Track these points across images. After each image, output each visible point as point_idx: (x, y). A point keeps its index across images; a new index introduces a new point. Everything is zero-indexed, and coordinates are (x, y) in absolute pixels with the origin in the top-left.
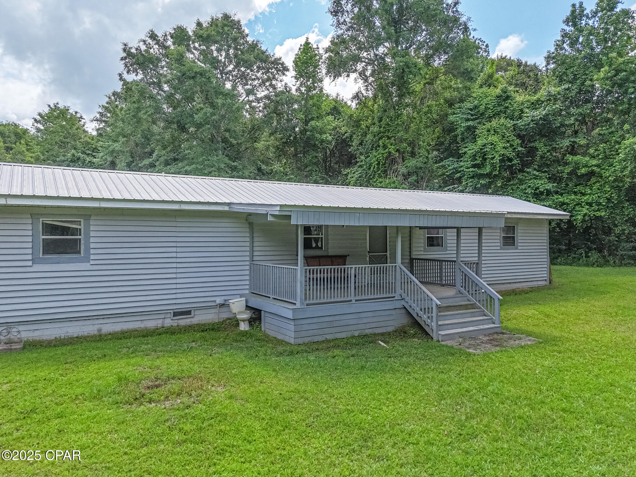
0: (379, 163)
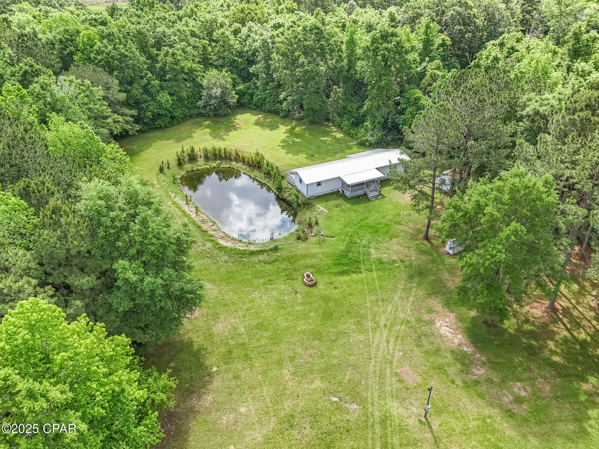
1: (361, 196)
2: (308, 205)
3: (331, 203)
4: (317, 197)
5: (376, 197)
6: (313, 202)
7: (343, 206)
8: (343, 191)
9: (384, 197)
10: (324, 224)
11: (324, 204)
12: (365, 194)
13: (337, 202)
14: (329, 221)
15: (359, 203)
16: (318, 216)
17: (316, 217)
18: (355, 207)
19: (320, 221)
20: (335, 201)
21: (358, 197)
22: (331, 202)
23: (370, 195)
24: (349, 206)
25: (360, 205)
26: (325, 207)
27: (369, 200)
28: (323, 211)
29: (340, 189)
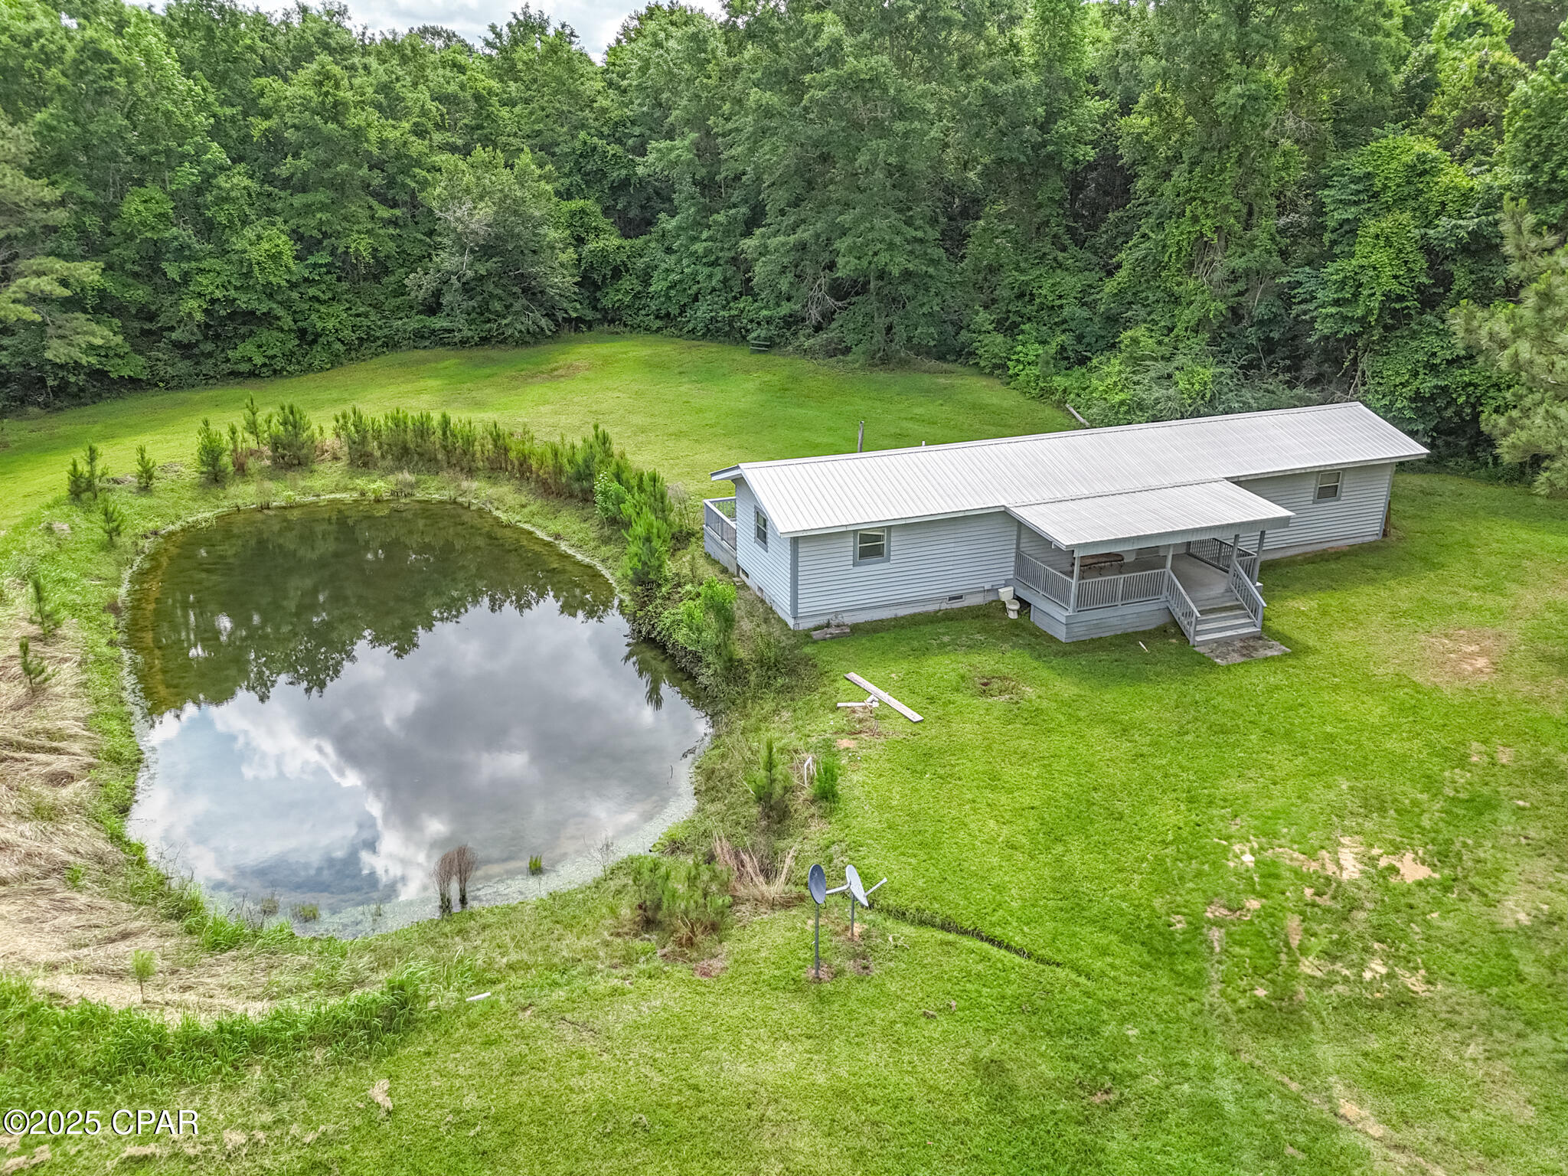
0: (1180, 250)
1: (1147, 635)
2: (792, 672)
3: (945, 667)
4: (855, 629)
5: (1248, 646)
6: (823, 656)
7: (1029, 691)
8: (1025, 605)
9: (1297, 651)
10: (883, 806)
11: (897, 670)
12: (1172, 630)
13: (986, 662)
14: (925, 784)
15: (1138, 677)
16: (845, 743)
17: (828, 747)
18: (1114, 699)
19: (853, 782)
20: (976, 659)
21: (1126, 640)
22: (945, 660)
23: (1207, 633)
24: (1066, 688)
25: (1147, 689)
26: (906, 689)
27: (1204, 663)
28: (883, 714)
29: (1006, 594)
